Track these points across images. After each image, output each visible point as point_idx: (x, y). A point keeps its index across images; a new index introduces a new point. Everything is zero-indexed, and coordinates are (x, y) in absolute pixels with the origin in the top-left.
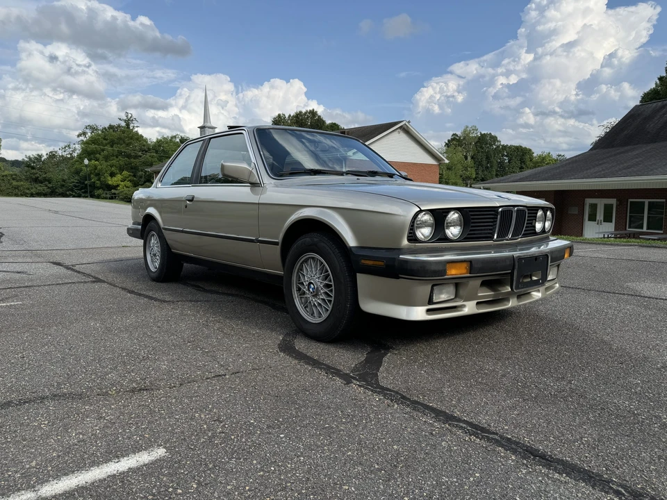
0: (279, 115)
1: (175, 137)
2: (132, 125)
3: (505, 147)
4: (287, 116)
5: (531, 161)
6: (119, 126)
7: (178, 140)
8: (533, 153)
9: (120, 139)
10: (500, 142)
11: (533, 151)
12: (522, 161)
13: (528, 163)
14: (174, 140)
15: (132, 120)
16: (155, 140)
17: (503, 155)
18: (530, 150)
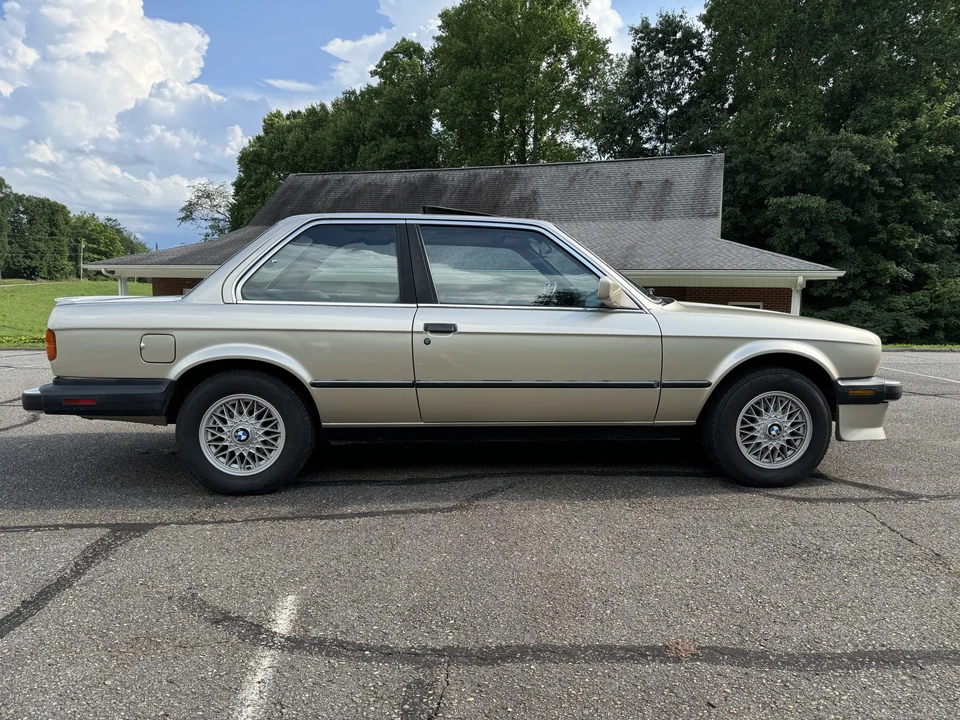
3: (20, 199)
5: (67, 224)
8: (69, 212)
10: (10, 188)
11: (69, 208)
12: (53, 223)
13: (62, 227)
17: (17, 211)
18: (64, 207)
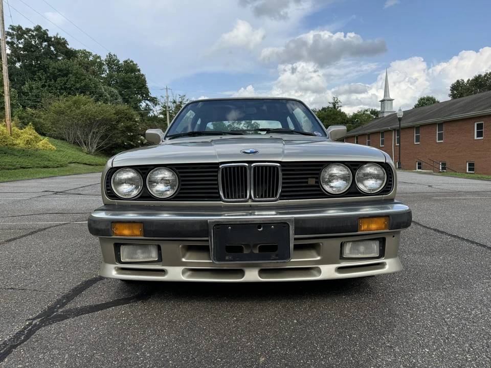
0: (458, 81)
1: (367, 111)
2: (337, 105)
4: (466, 81)
6: (328, 107)
7: (369, 113)
9: (328, 116)
14: (366, 112)
15: (338, 102)
16: (352, 114)
